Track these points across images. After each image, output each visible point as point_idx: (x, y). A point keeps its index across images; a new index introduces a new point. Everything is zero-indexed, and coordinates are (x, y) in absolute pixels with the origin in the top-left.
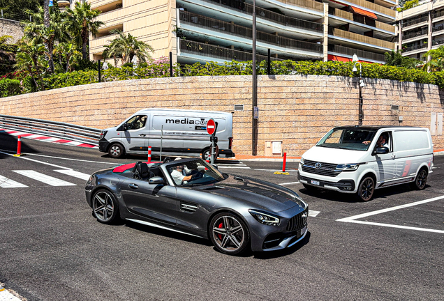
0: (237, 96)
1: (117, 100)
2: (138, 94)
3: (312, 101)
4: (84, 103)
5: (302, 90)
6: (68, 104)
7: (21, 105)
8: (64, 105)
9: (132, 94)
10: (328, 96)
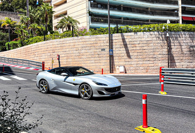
0: (102, 44)
1: (51, 49)
2: (59, 45)
3: (140, 45)
4: (38, 51)
5: (135, 40)
6: (33, 52)
7: (17, 53)
8: (31, 52)
9: (57, 46)
10: (149, 42)
